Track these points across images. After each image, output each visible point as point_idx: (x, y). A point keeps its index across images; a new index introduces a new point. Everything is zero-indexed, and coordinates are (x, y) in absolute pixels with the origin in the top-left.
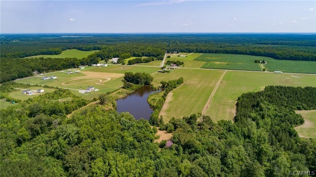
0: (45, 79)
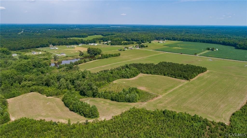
0: (51, 49)
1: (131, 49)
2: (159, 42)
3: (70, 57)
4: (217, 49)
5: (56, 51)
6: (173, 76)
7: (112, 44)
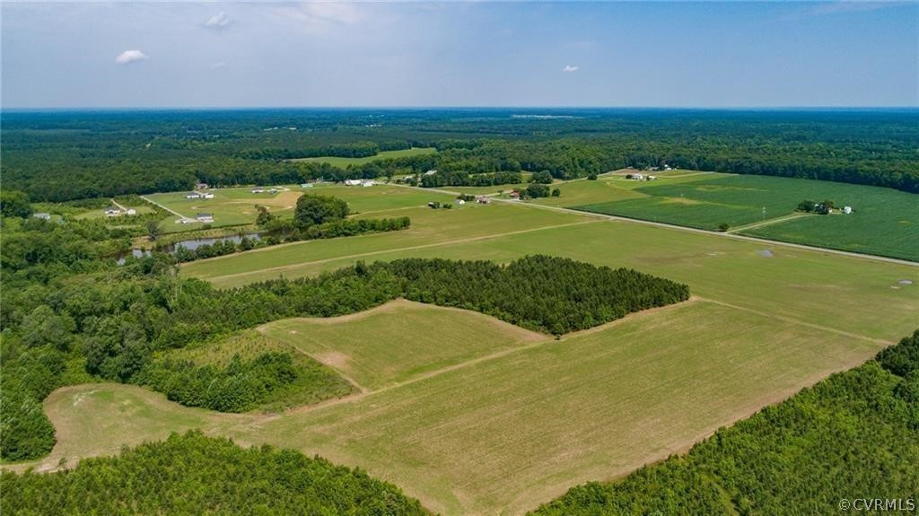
0: (190, 197)
1: (480, 202)
2: (629, 177)
3: (221, 227)
4: (848, 210)
5: (194, 208)
6: (508, 316)
7: (427, 183)
